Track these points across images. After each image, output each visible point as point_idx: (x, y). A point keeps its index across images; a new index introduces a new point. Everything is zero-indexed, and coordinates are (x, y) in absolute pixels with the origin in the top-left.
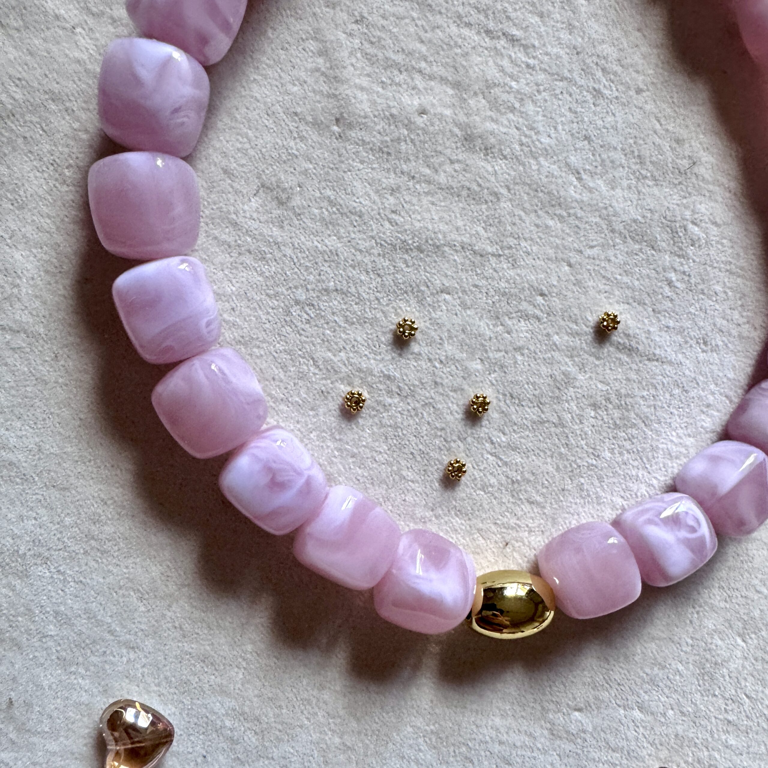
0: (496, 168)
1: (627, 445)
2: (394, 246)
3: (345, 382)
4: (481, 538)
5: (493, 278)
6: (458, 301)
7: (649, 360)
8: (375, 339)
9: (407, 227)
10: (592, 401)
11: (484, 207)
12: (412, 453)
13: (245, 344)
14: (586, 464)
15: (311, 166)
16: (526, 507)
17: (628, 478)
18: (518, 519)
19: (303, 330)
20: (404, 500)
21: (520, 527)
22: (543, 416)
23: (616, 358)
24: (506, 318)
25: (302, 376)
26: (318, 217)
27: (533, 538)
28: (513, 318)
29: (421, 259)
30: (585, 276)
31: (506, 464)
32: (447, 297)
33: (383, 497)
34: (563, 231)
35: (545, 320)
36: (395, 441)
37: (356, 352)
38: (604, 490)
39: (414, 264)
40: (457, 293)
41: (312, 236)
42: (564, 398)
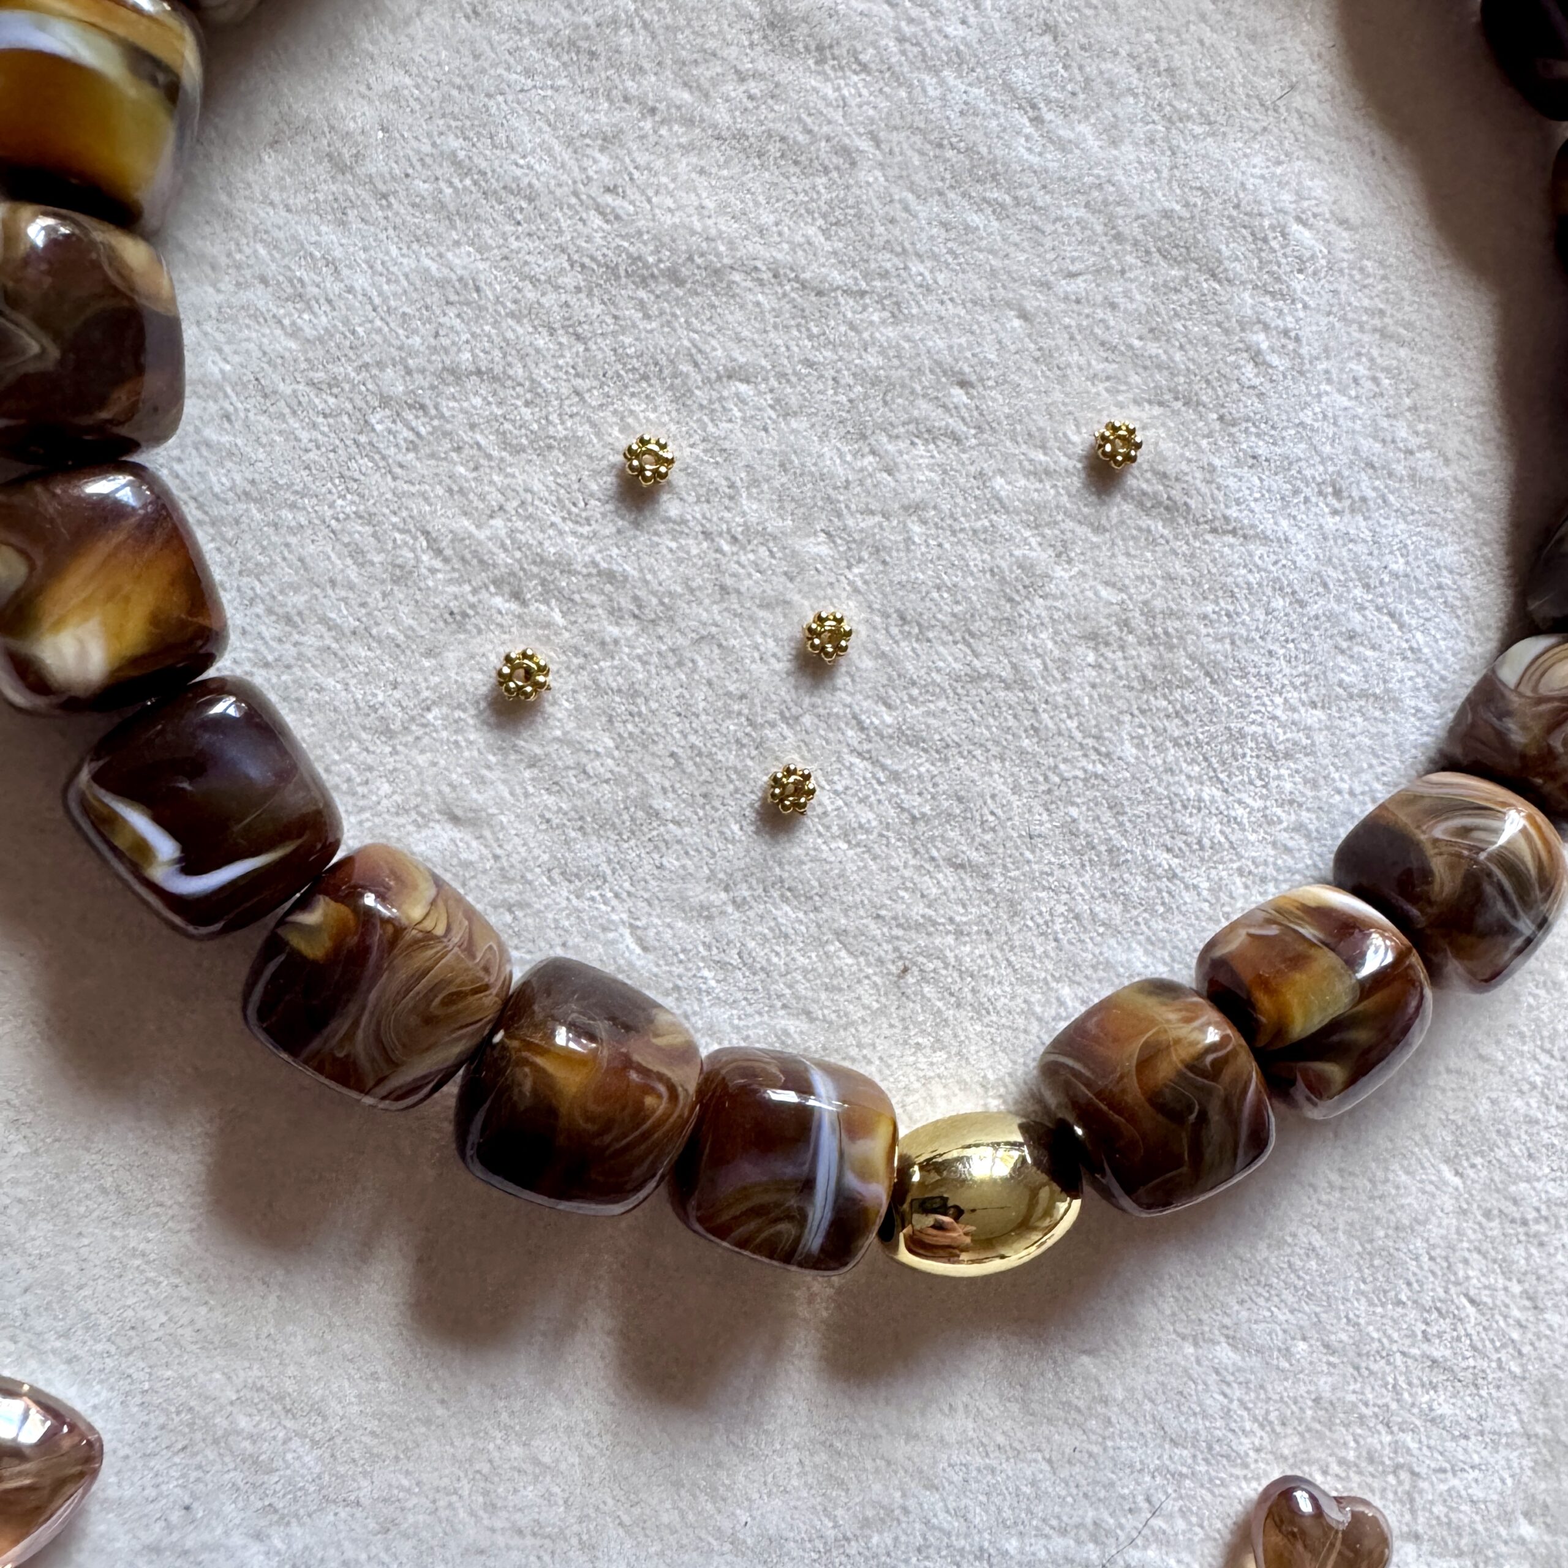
0: (845, 92)
1: (1174, 728)
2: (612, 271)
3: (507, 589)
4: (843, 953)
5: (849, 347)
6: (768, 396)
7: (1214, 531)
8: (576, 486)
9: (641, 223)
10: (1088, 627)
11: (821, 181)
12: (672, 755)
13: (259, 501)
14: (1081, 774)
15: (408, 81)
16: (948, 877)
17: (1178, 806)
18: (929, 906)
19: (401, 466)
20: (661, 867)
21: (935, 924)
22: (977, 663)
23: (1140, 529)
24: (885, 439)
25: (402, 575)
26: (430, 201)
27: (968, 948)
28: (897, 437)
29: (677, 299)
30: (1060, 342)
31: (895, 777)
32: (743, 388)
33: (609, 861)
34: (1005, 239)
35: (973, 441)
36: (630, 727)
37: (529, 517)
38: (1124, 833)
39: (662, 313)
40: (766, 379)
41: (415, 246)
42: (1024, 622)
